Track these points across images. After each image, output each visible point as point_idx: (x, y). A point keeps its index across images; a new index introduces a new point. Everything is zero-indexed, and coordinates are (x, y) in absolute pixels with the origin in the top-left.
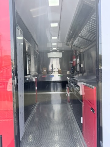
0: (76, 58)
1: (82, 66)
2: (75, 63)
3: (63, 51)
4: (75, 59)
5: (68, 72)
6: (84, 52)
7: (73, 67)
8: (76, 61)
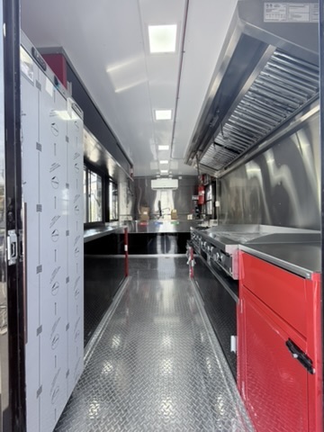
0: (205, 190)
1: (218, 204)
2: (203, 199)
3: (180, 178)
4: (203, 192)
5: (188, 216)
7: (199, 206)
8: (205, 195)
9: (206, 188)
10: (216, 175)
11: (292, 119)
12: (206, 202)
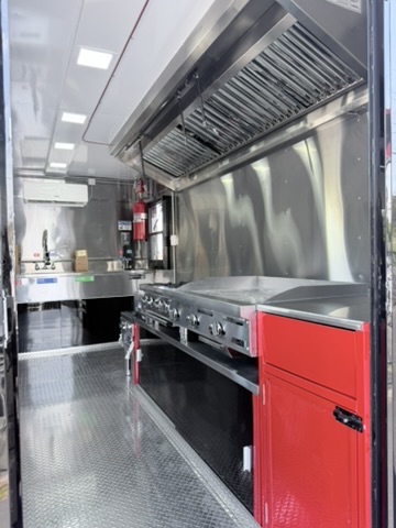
0: (146, 212)
1: (174, 240)
2: (142, 230)
3: (92, 182)
4: (143, 216)
5: (109, 263)
6: (182, 191)
7: (133, 243)
8: (147, 222)
9: (148, 208)
10: (172, 185)
11: (302, 118)
12: (149, 236)
